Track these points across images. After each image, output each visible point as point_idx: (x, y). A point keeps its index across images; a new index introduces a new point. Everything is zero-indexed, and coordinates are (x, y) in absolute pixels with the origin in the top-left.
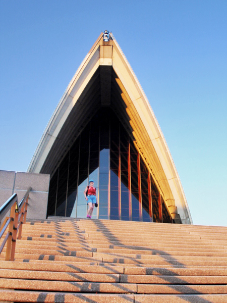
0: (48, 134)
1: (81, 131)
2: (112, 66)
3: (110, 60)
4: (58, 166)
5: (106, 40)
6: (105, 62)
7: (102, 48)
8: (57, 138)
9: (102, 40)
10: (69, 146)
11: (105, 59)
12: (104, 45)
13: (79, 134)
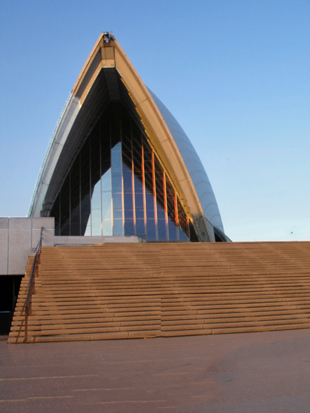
0: (56, 143)
1: (91, 130)
2: (115, 68)
3: (112, 61)
4: (69, 170)
5: (107, 41)
6: (107, 64)
7: (103, 49)
8: (65, 145)
9: (102, 41)
10: (79, 148)
11: (108, 61)
12: (105, 47)
13: (89, 134)
